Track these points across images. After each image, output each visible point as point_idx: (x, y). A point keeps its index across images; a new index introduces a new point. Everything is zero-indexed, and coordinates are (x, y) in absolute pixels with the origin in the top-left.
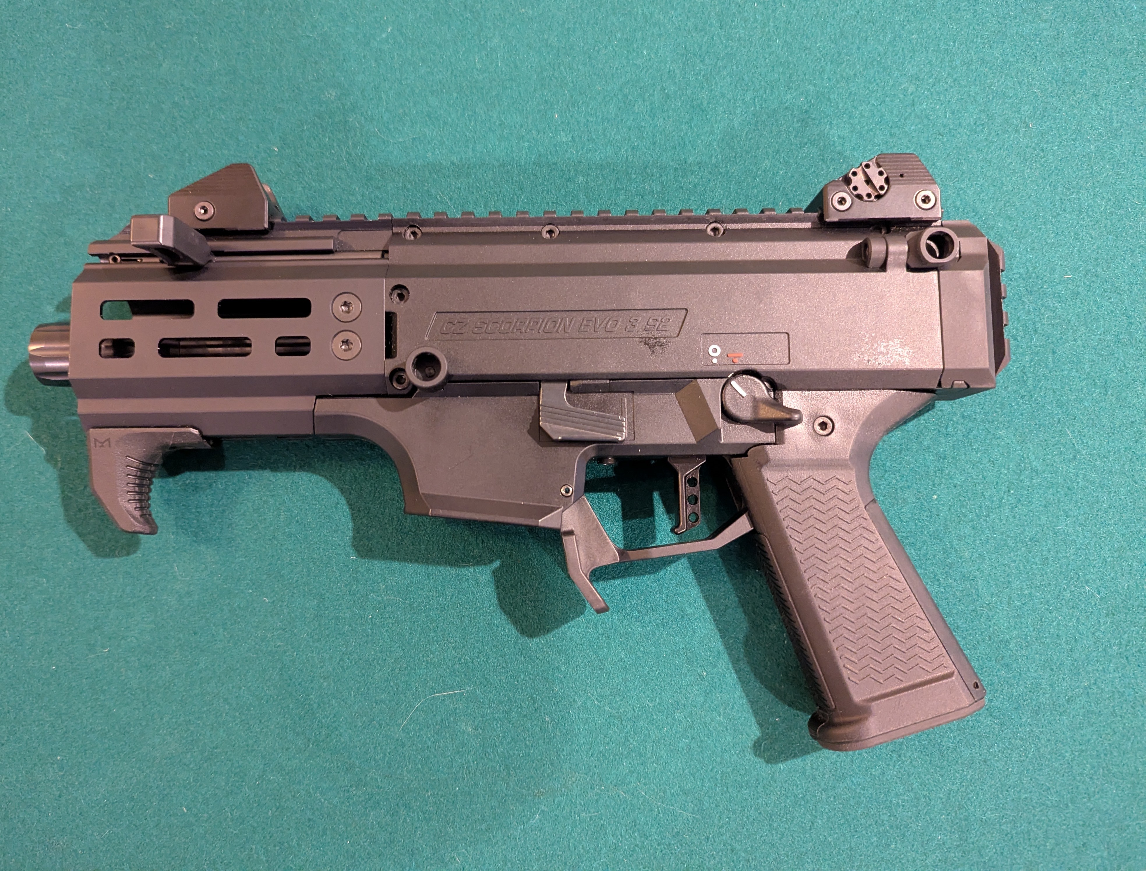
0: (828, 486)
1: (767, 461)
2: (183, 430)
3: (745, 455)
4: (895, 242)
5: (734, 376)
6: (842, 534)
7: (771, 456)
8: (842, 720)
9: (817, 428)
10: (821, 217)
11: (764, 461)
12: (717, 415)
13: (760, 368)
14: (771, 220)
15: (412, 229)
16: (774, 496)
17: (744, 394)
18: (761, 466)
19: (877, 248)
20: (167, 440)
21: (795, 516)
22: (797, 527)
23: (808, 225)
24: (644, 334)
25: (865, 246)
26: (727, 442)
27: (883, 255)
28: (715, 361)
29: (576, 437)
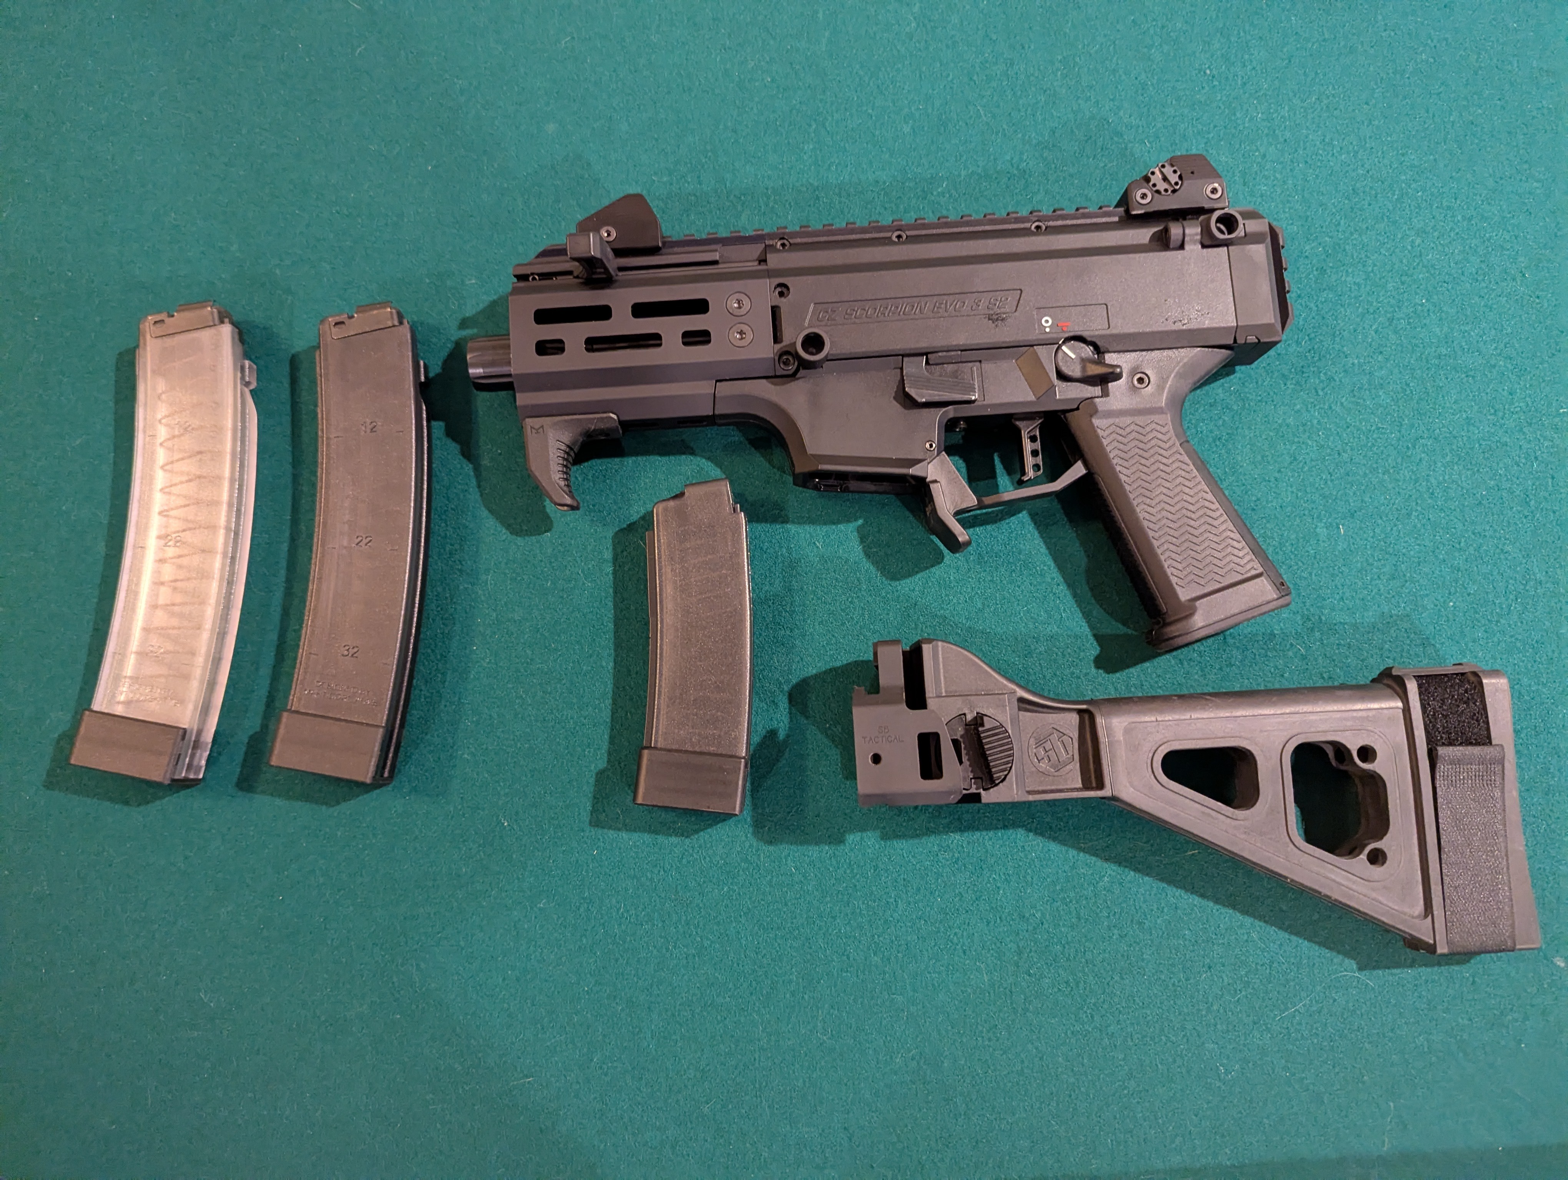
0: (1148, 429)
1: (1096, 411)
2: (605, 415)
3: (1078, 409)
4: (1189, 226)
5: (1064, 342)
6: (1162, 467)
7: (1100, 409)
8: (1172, 619)
9: (1136, 382)
10: (1127, 211)
11: (1094, 412)
12: (1053, 376)
13: (1085, 334)
14: (1084, 216)
15: (782, 241)
16: (1103, 440)
17: (1073, 356)
18: (1091, 416)
19: (1175, 230)
20: (590, 426)
21: (1122, 455)
22: (1125, 464)
23: (1116, 219)
24: (987, 312)
25: (1166, 230)
26: (1063, 397)
27: (1181, 238)
28: (1048, 330)
29: (936, 399)
